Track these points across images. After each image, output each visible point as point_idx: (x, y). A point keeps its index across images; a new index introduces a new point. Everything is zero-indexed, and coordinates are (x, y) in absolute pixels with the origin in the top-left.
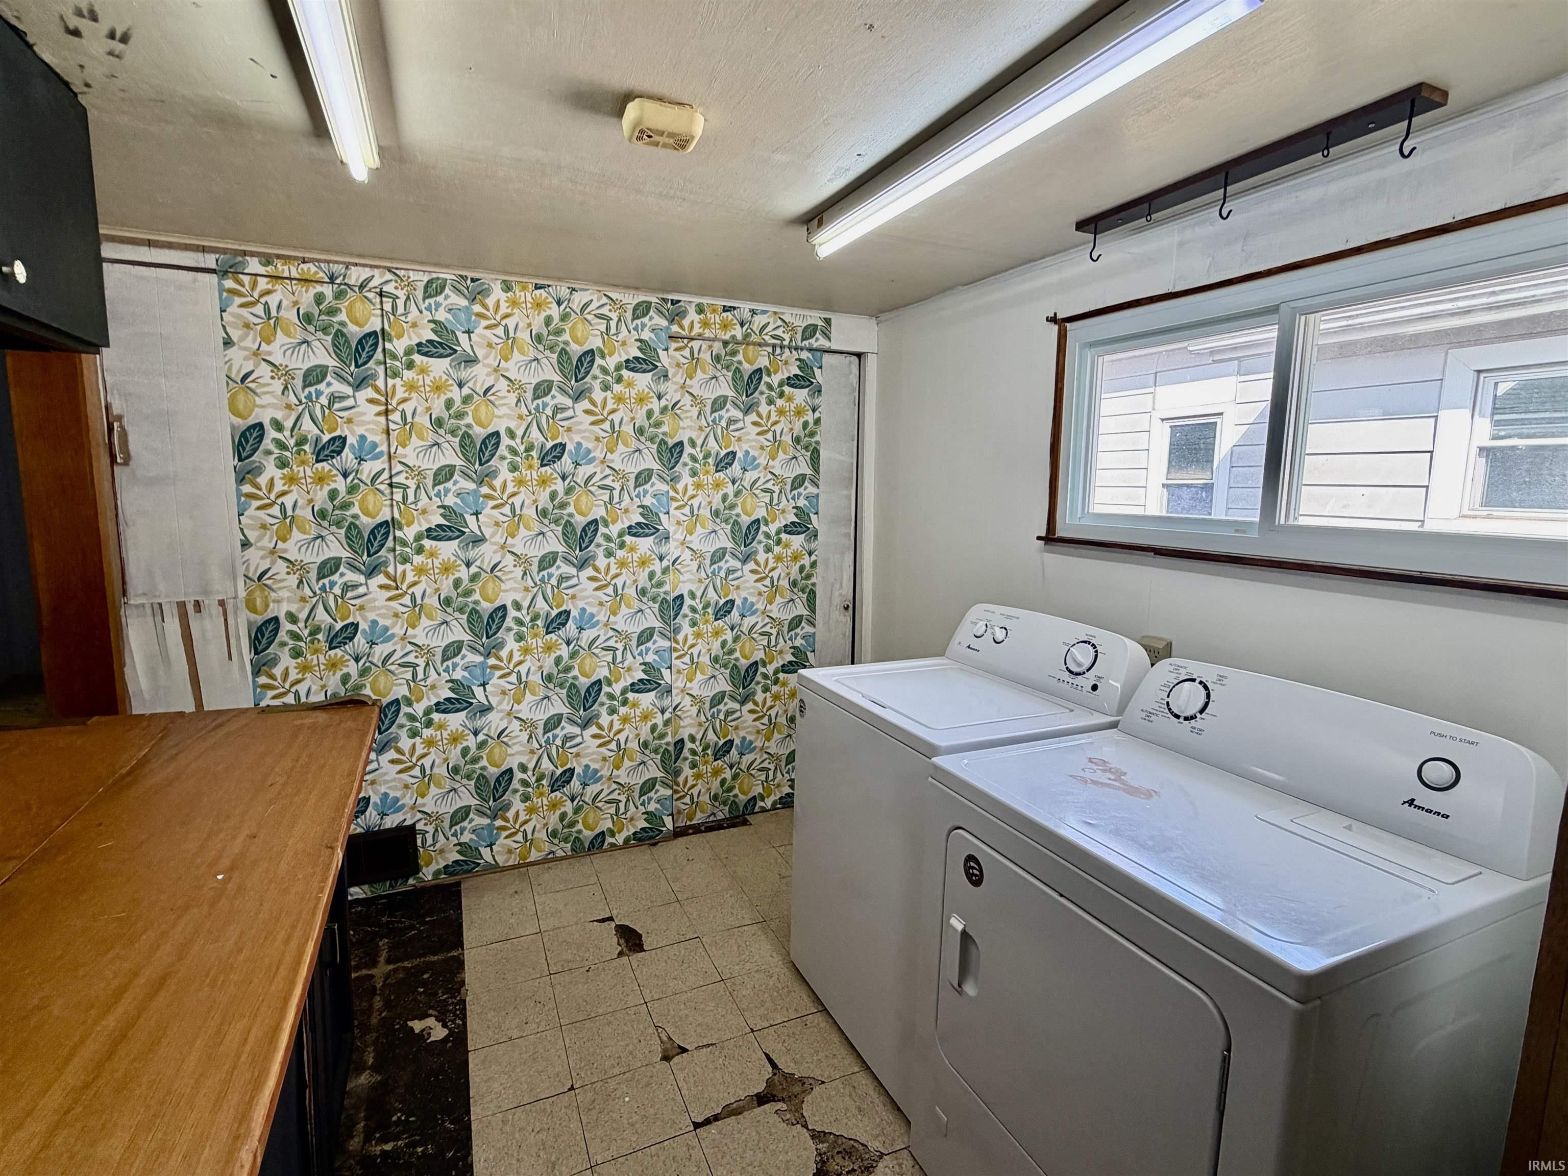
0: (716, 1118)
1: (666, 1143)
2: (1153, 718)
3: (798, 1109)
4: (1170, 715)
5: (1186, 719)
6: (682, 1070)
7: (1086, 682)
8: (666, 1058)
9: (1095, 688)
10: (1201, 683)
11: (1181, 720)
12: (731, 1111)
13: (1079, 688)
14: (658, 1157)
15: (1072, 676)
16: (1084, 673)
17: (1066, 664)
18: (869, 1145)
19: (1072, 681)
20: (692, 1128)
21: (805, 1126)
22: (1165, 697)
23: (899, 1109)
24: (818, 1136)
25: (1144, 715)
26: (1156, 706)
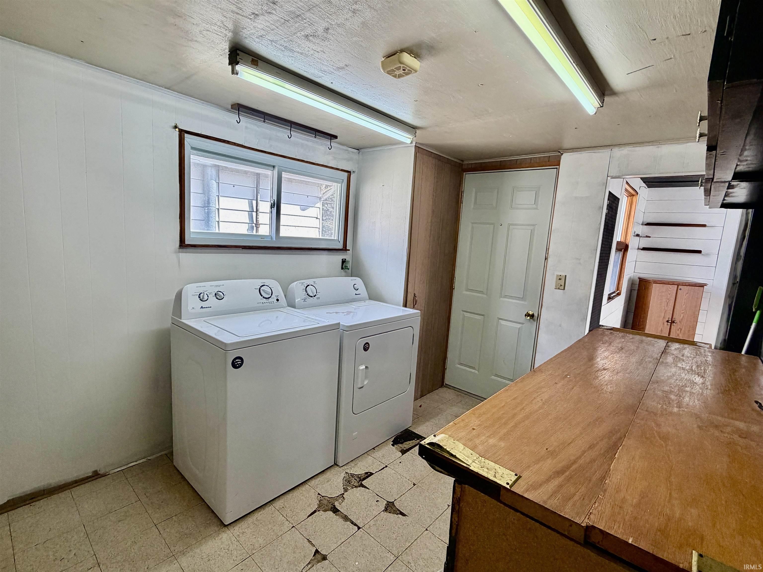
0: (352, 523)
1: (372, 536)
2: (306, 300)
3: (336, 498)
4: (310, 297)
5: (314, 296)
6: (330, 547)
7: (274, 299)
8: (324, 558)
9: (278, 300)
10: (311, 285)
11: (313, 297)
12: (346, 518)
13: (272, 302)
14: (379, 536)
15: (267, 299)
16: (271, 297)
17: (262, 296)
18: (343, 476)
19: (269, 301)
20: (361, 529)
21: (343, 494)
22: (305, 293)
23: (323, 471)
24: (346, 490)
25: (303, 300)
26: (305, 296)
